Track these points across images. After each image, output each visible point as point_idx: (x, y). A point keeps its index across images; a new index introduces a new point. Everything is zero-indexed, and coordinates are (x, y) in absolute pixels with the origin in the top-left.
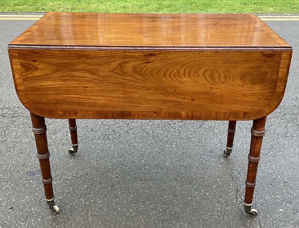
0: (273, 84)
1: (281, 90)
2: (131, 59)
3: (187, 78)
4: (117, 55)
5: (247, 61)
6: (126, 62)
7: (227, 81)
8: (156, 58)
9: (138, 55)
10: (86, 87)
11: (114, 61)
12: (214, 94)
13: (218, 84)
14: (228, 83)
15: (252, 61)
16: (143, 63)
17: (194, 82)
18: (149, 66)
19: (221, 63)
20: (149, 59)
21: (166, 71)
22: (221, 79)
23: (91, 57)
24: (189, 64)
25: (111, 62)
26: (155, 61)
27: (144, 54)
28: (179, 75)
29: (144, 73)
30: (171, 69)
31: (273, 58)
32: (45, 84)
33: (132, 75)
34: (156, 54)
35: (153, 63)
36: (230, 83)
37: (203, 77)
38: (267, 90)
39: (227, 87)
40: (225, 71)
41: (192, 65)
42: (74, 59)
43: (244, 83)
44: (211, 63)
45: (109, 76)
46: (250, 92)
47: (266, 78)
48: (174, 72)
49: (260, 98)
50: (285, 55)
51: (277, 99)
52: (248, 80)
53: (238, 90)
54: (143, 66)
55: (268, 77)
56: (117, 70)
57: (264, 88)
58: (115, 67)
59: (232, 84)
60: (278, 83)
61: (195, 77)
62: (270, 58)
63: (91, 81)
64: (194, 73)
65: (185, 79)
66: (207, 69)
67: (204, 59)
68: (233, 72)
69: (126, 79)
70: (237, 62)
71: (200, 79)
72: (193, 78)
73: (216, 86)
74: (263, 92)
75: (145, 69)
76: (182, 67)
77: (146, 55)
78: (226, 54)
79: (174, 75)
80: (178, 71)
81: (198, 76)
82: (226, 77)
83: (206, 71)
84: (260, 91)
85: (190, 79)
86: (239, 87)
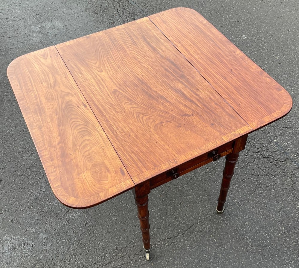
0: (100, 190)
1: (96, 198)
2: (76, 97)
3: (77, 132)
4: (75, 89)
5: (110, 161)
6: (72, 96)
7: (87, 157)
8: (84, 109)
9: (81, 99)
10: (42, 83)
11: (70, 90)
12: (70, 155)
13: (81, 152)
14: (85, 159)
15: (112, 164)
16: (76, 104)
17: (75, 138)
18: (75, 108)
19: (100, 145)
20: (81, 106)
21: (77, 118)
22: (87, 152)
23: (67, 79)
24: (89, 128)
25: (68, 88)
26: (81, 109)
27: (83, 102)
28: (77, 126)
29: (68, 108)
30: (80, 120)
31: (121, 175)
32: (35, 65)
33: (63, 102)
34: (87, 108)
35: (80, 109)
36: (86, 160)
37: (83, 141)
38: (92, 189)
39: (81, 160)
40: (94, 151)
41: (89, 130)
42: (61, 72)
43: (90, 169)
44: (96, 140)
45: (57, 91)
46: (84, 177)
47: (102, 182)
48: (78, 123)
49: (81, 188)
50: (129, 182)
51: (86, 202)
52: (95, 170)
53: (82, 169)
54: (74, 105)
55: (104, 182)
56: (63, 94)
57: (92, 185)
58: (66, 91)
59: (85, 162)
60: (102, 192)
61: (80, 136)
62: (120, 174)
63: (48, 84)
64: (82, 134)
65: (75, 131)
66: (91, 140)
67: (98, 134)
68: (96, 157)
69: (58, 100)
70: (106, 155)
71: (80, 139)
72: (78, 136)
73: (79, 153)
74: (88, 188)
75: (72, 106)
76: (84, 125)
77: (83, 103)
78: (108, 145)
79: (75, 124)
80: (80, 125)
81: (81, 138)
82: (90, 155)
83: (88, 140)
84: (88, 185)
85: (77, 135)
86: (85, 168)
